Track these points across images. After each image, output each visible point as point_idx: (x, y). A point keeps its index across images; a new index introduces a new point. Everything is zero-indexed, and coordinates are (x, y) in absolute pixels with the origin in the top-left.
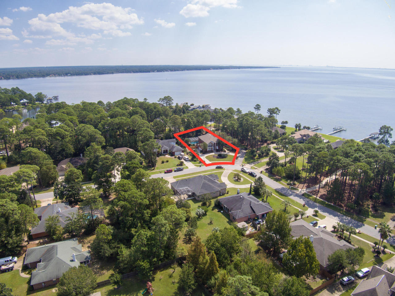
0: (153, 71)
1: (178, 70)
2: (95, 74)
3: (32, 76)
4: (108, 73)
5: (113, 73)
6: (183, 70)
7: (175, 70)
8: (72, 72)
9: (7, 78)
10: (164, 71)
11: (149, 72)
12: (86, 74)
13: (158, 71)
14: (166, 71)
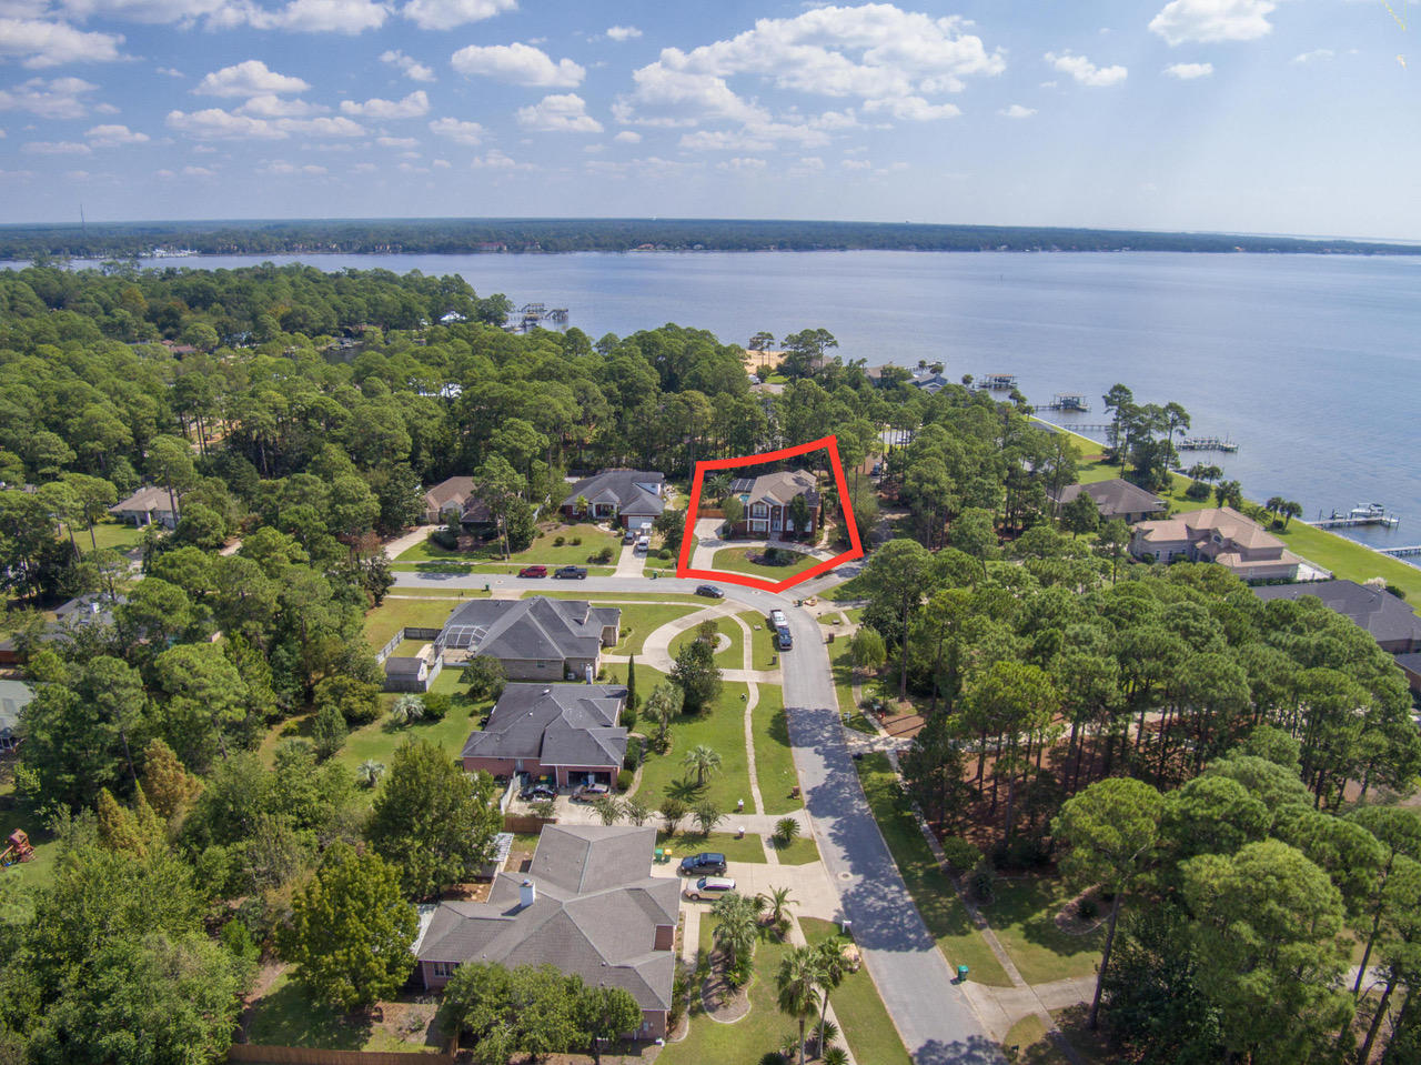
0: (993, 248)
1: (1093, 249)
2: (782, 247)
3: (588, 246)
4: (827, 247)
5: (843, 248)
6: (1111, 249)
7: (1080, 249)
8: (709, 240)
9: (516, 247)
10: (1032, 250)
11: (977, 249)
12: (754, 247)
13: (1011, 248)
14: (1044, 249)
